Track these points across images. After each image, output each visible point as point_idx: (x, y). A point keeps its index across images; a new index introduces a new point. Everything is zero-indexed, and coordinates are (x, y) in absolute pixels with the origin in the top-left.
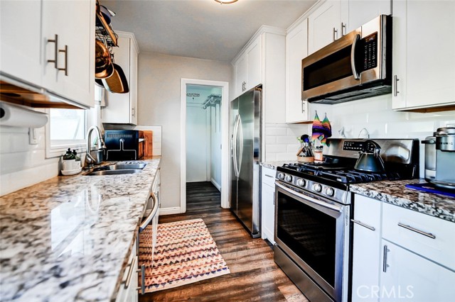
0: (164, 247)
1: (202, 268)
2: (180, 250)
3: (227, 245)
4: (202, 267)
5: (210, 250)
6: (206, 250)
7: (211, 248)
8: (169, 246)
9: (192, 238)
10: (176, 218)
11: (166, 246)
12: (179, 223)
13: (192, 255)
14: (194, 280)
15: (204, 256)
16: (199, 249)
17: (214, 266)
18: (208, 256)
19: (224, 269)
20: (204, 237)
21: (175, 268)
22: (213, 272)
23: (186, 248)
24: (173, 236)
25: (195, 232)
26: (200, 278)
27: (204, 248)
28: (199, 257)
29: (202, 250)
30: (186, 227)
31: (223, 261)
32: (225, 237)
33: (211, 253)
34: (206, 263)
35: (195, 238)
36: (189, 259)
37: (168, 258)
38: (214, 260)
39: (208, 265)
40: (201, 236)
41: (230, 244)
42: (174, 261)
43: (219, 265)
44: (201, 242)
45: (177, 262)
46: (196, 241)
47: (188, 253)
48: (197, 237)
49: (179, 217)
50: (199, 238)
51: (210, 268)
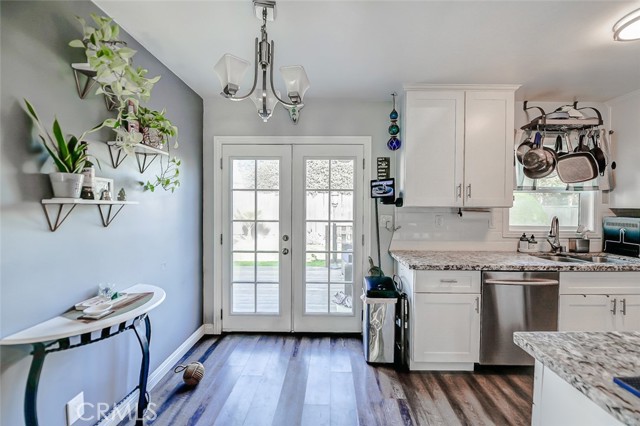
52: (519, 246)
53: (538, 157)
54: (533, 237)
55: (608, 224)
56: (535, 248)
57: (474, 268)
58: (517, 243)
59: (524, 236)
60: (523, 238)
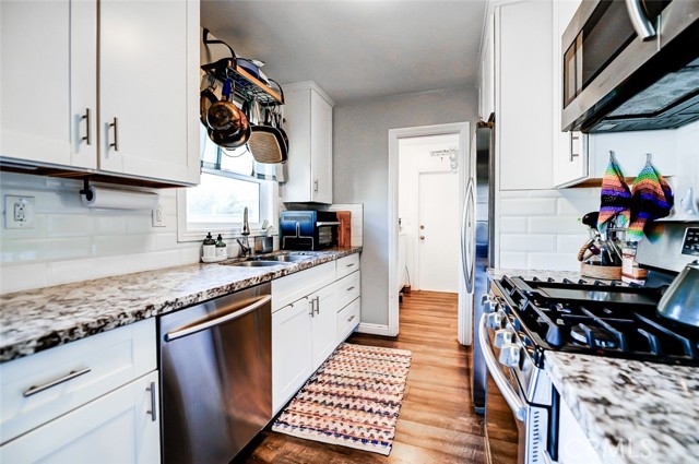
0: (332, 378)
1: (355, 428)
2: (347, 389)
3: (419, 407)
4: (356, 426)
5: (386, 404)
6: (381, 402)
7: (391, 402)
8: (339, 379)
9: (376, 376)
10: (378, 341)
11: (336, 376)
12: (376, 349)
13: (357, 402)
14: (331, 440)
15: (371, 411)
16: (372, 396)
17: (373, 432)
18: (378, 412)
19: (383, 443)
20: (393, 380)
21: (322, 410)
22: (364, 441)
23: (355, 389)
24: (355, 366)
25: (386, 369)
26: (341, 441)
27: (380, 397)
28: (363, 409)
29: (376, 400)
30: (381, 357)
31: (393, 431)
32: (426, 393)
33: (383, 410)
34: (366, 423)
35: (379, 378)
36: (348, 406)
37: (325, 394)
38: (380, 424)
39: (365, 427)
40: (390, 378)
41: (425, 408)
42: (328, 401)
43: (381, 433)
44: (383, 387)
45: (332, 404)
46: (378, 382)
47: (354, 398)
48: (382, 377)
49: (382, 341)
50: (386, 380)
51: (365, 432)
52: (202, 254)
53: (231, 115)
54: (220, 238)
55: (286, 218)
56: (223, 254)
57: (139, 316)
58: (197, 250)
59: (209, 236)
60: (208, 241)
